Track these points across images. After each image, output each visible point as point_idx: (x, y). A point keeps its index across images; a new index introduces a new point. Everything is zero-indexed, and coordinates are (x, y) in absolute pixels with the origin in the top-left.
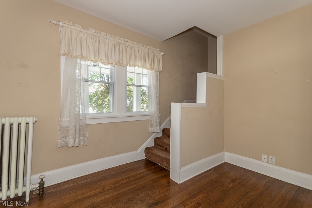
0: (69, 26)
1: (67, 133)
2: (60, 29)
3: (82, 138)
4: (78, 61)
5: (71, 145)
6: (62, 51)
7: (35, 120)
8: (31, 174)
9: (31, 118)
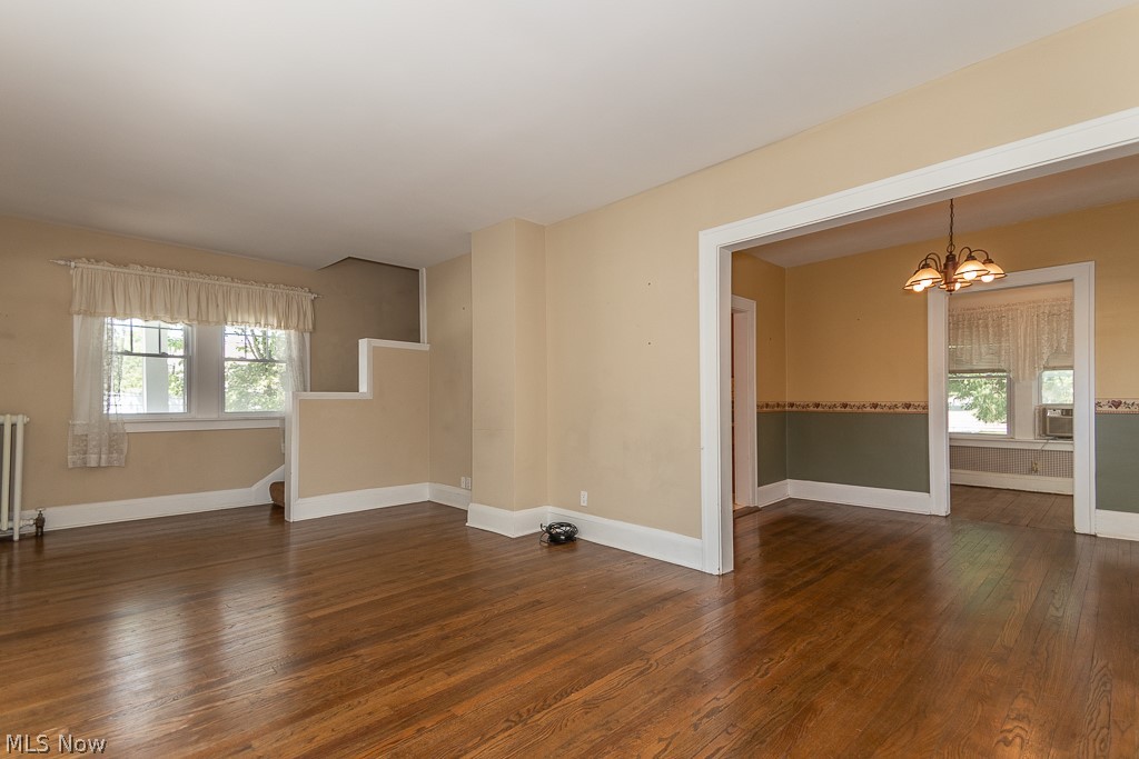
0: (90, 266)
1: (86, 446)
2: (71, 272)
3: (115, 455)
4: (108, 320)
5: (93, 464)
6: (76, 307)
7: (26, 419)
8: (22, 509)
9: (20, 417)
